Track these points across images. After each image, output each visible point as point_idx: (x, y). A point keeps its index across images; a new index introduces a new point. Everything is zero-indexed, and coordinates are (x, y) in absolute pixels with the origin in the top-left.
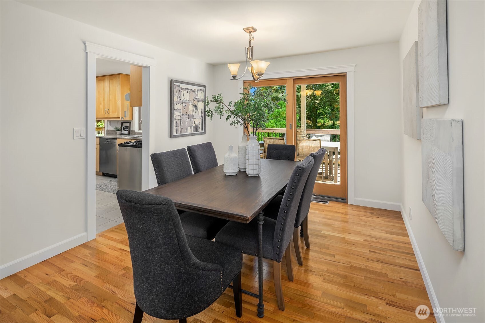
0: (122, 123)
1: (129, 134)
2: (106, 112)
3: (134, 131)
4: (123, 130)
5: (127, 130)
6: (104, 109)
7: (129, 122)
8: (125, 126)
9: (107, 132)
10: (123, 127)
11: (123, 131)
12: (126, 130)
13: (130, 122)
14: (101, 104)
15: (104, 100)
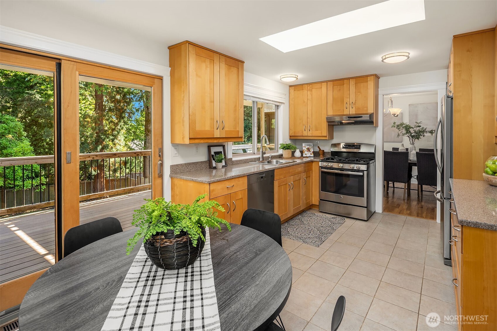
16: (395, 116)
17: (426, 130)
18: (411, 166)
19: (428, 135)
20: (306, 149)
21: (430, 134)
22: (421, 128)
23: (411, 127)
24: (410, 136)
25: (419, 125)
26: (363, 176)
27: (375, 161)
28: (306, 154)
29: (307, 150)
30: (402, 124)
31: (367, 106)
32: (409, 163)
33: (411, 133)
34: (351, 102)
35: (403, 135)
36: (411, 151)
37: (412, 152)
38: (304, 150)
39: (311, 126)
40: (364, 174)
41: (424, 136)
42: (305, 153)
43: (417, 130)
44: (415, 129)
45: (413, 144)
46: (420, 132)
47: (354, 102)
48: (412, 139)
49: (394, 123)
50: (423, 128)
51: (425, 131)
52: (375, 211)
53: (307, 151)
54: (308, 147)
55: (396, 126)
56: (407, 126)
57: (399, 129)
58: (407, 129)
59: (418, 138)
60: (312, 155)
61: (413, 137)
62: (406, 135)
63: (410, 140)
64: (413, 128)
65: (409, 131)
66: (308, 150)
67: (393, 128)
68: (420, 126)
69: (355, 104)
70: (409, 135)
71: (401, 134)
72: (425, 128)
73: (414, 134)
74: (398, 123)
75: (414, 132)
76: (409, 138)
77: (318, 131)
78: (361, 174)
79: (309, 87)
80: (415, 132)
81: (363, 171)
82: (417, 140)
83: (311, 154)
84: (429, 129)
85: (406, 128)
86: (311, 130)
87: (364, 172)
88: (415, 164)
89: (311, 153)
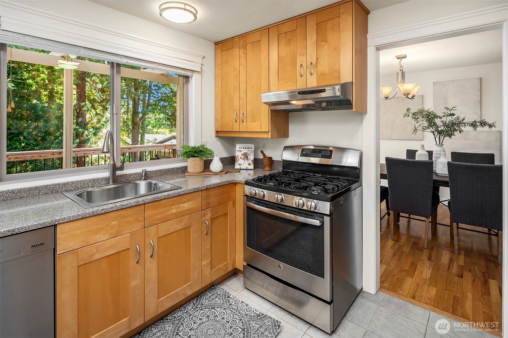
16: (409, 96)
17: (464, 121)
18: (436, 185)
19: (468, 129)
20: (242, 155)
21: (471, 129)
22: (454, 117)
23: (438, 116)
24: (435, 132)
25: (452, 112)
26: (322, 227)
27: (361, 185)
28: (240, 165)
29: (242, 157)
30: (421, 112)
31: (339, 69)
32: (434, 180)
33: (438, 127)
34: (309, 64)
35: (424, 129)
36: (438, 158)
37: (439, 160)
38: (238, 156)
39: (245, 113)
40: (323, 223)
41: (460, 132)
42: (239, 162)
43: (447, 122)
44: (444, 119)
45: (441, 144)
46: (453, 124)
47: (314, 63)
48: (438, 136)
49: (407, 110)
50: (458, 118)
51: (463, 123)
52: (362, 289)
53: (243, 159)
54: (245, 151)
55: (411, 115)
56: (430, 113)
57: (416, 119)
58: (430, 118)
59: (450, 136)
60: (252, 167)
61: (440, 133)
62: (428, 130)
63: (435, 138)
64: (441, 118)
65: (434, 123)
66: (246, 156)
67: (406, 118)
68: (453, 115)
69: (317, 67)
70: (433, 130)
71: (420, 128)
72: (462, 117)
73: (442, 128)
74: (414, 110)
75: (442, 124)
76: (434, 134)
77: (255, 122)
78: (317, 222)
79: (242, 41)
80: (445, 124)
81: (321, 215)
82: (447, 138)
83: (249, 164)
84: (469, 119)
85: (427, 118)
86: (245, 121)
87: (323, 218)
88: (445, 184)
89: (250, 162)
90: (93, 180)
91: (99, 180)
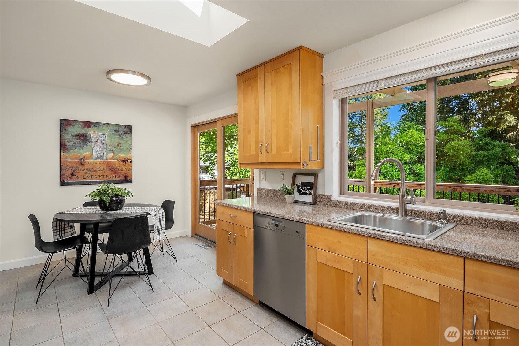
0: (295, 175)
1: (314, 203)
2: (263, 151)
3: (330, 196)
4: (298, 191)
5: (310, 194)
6: (257, 143)
7: (315, 174)
8: (304, 184)
9: (258, 194)
10: (298, 186)
11: (296, 194)
12: (304, 194)
13: (317, 175)
14: (250, 132)
15: (257, 122)
90: (391, 208)
91: (397, 209)
